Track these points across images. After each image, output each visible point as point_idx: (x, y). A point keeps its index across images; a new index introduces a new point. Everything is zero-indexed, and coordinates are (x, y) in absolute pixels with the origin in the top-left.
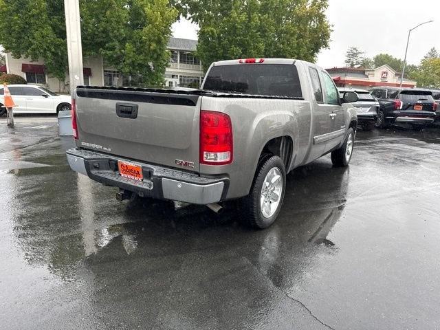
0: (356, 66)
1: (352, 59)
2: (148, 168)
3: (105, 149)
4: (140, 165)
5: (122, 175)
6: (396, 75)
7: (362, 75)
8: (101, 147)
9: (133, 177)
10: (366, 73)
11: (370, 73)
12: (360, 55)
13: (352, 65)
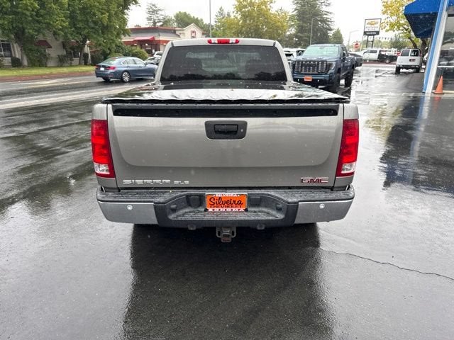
0: (158, 24)
1: (153, 17)
2: (258, 194)
3: (176, 182)
4: (245, 192)
5: (210, 210)
6: (203, 34)
7: (173, 35)
8: (168, 181)
9: (228, 209)
10: (178, 33)
11: (181, 32)
12: (160, 12)
13: (155, 23)
